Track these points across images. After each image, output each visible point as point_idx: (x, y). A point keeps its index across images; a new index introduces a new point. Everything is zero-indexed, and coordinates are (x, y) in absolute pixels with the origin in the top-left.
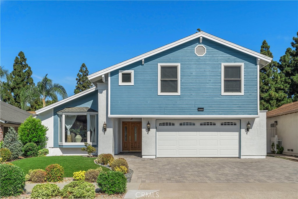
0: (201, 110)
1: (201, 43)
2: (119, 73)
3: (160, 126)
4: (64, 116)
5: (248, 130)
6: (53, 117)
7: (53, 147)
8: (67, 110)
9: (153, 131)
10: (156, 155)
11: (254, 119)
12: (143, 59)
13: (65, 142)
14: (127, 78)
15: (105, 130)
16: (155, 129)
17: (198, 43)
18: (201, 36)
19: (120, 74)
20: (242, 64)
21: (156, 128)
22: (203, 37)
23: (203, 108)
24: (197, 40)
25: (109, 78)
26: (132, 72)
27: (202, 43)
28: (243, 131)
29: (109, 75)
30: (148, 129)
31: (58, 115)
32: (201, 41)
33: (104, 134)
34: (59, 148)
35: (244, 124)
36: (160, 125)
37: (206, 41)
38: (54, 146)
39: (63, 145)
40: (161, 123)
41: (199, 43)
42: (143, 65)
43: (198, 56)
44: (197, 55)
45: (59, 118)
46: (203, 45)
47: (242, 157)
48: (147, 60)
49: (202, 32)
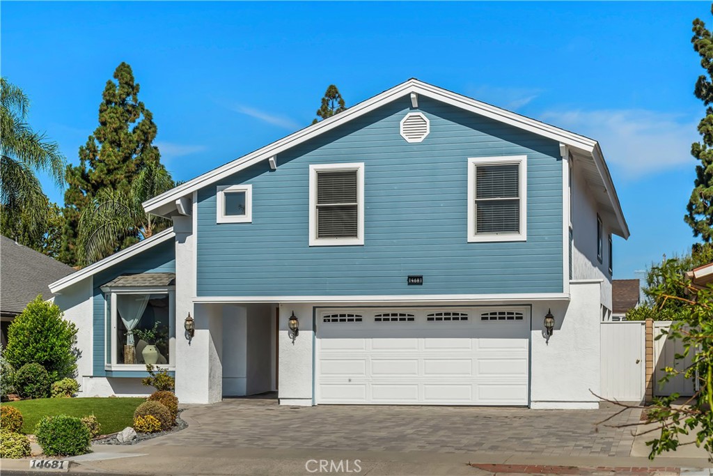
0: (415, 281)
1: (416, 108)
2: (218, 193)
3: (327, 323)
4: (114, 297)
5: (549, 331)
6: (92, 298)
7: (92, 375)
8: (121, 281)
9: (306, 335)
10: (313, 398)
11: (564, 304)
12: (271, 157)
13: (118, 363)
14: (235, 204)
15: (190, 333)
16: (312, 332)
17: (409, 109)
18: (413, 92)
19: (220, 197)
20: (522, 159)
21: (314, 330)
22: (416, 94)
23: (421, 277)
24: (403, 103)
25: (195, 206)
26: (247, 188)
27: (420, 108)
28: (537, 335)
29: (195, 198)
30: (295, 332)
31: (103, 294)
32: (415, 104)
33: (190, 343)
34: (107, 378)
35: (539, 317)
36: (325, 321)
37: (427, 104)
38: (94, 373)
39: (112, 371)
40: (329, 316)
41: (412, 108)
42: (274, 170)
43: (410, 141)
44: (406, 138)
45: (106, 302)
46: (420, 114)
47: (533, 406)
48: (283, 157)
49: (413, 80)
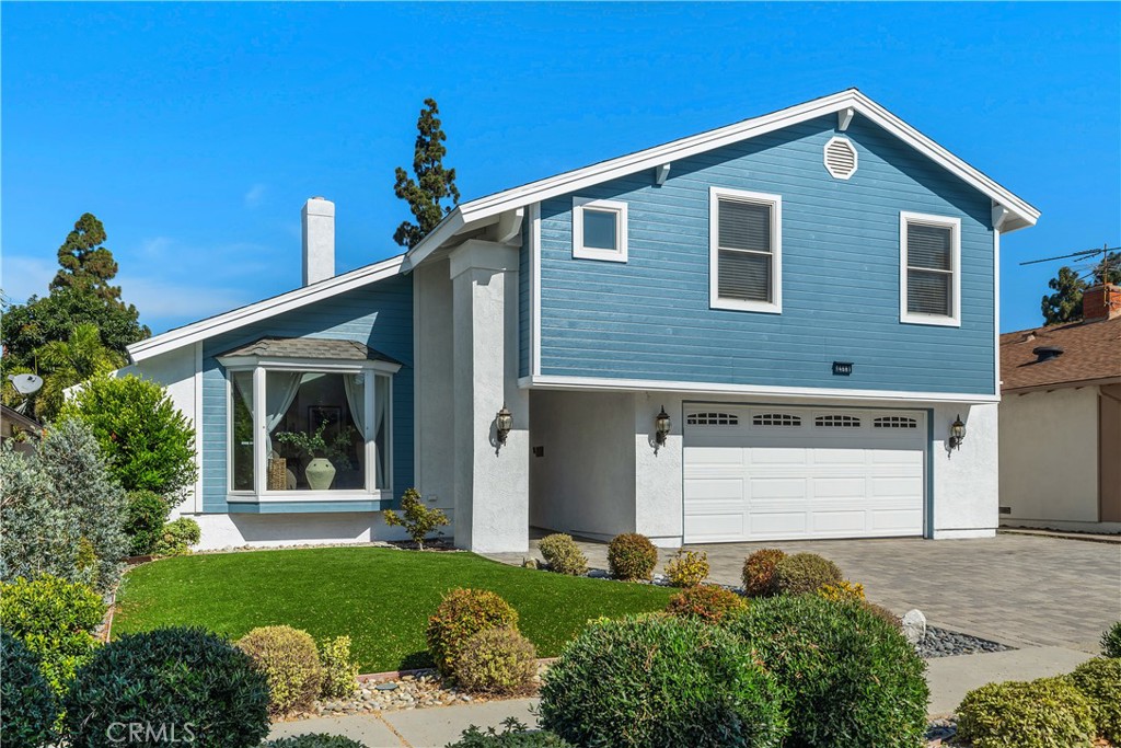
0: (841, 369)
1: (842, 132)
2: (575, 209)
3: (692, 425)
4: (260, 376)
5: (953, 443)
6: (200, 375)
7: (201, 511)
8: (273, 347)
9: (673, 441)
10: (683, 537)
11: (966, 406)
12: (666, 164)
13: (268, 489)
14: (601, 230)
15: (499, 435)
16: (681, 437)
17: (833, 131)
18: (851, 108)
19: (578, 211)
20: (955, 222)
21: (683, 434)
22: (855, 111)
23: (849, 365)
24: (831, 122)
25: (537, 224)
26: (619, 206)
27: (848, 133)
28: (939, 446)
29: (538, 211)
30: (659, 438)
31: (223, 370)
32: (844, 126)
33: (497, 453)
34: (231, 514)
35: (941, 425)
36: (689, 422)
37: (863, 130)
38: (204, 507)
39: (257, 503)
40: (695, 416)
41: (837, 131)
42: (660, 186)
43: (836, 176)
44: (831, 171)
45: (229, 383)
46: (846, 140)
47: (937, 535)
48: (681, 167)
49: (854, 90)
